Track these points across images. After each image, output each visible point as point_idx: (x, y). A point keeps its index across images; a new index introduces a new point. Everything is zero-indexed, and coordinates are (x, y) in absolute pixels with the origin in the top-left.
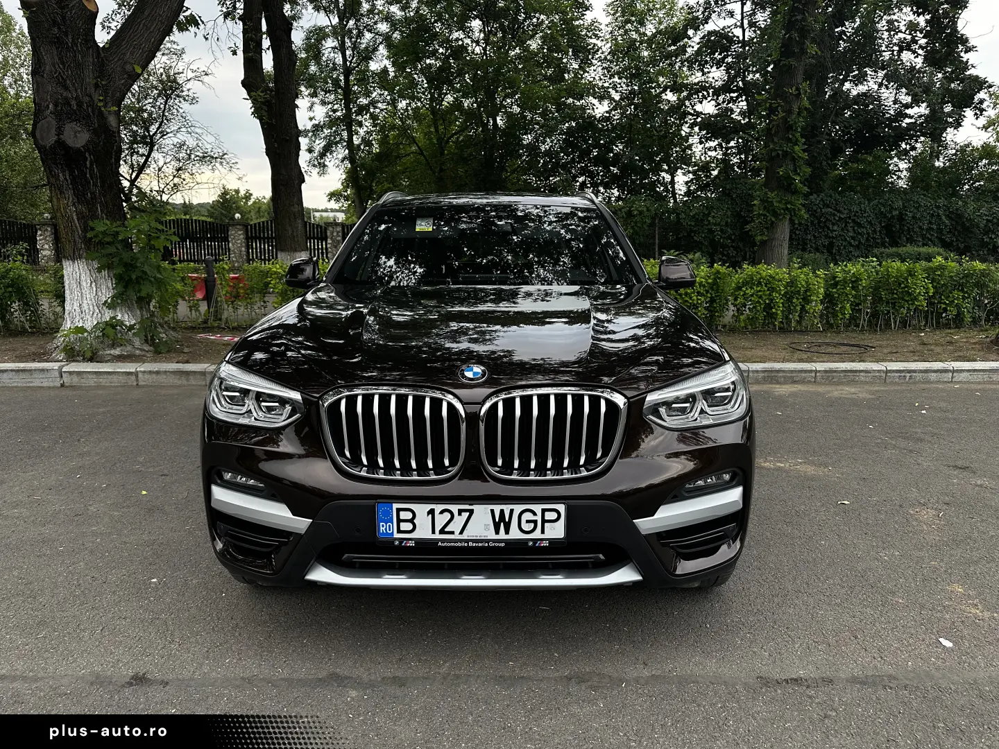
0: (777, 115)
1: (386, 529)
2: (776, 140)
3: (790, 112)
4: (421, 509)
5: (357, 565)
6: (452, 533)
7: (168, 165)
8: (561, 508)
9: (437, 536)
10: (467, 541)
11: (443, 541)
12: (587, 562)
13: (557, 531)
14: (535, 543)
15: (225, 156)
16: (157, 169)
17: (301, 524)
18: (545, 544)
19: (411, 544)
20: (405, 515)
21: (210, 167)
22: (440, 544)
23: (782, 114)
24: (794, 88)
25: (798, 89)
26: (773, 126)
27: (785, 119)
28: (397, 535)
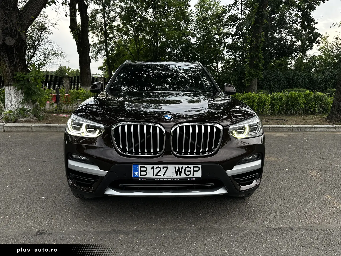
0: (253, 43)
1: (136, 174)
2: (253, 51)
3: (258, 42)
4: (149, 167)
5: (124, 188)
6: (160, 175)
7: (41, 56)
8: (200, 166)
9: (155, 177)
10: (166, 178)
11: (157, 178)
12: (208, 186)
13: (198, 175)
14: (190, 179)
15: (62, 53)
16: (37, 57)
17: (104, 173)
18: (194, 179)
19: (145, 180)
20: (143, 169)
21: (57, 57)
22: (156, 180)
23: (255, 43)
24: (259, 34)
25: (260, 34)
26: (252, 46)
27: (256, 44)
28: (140, 177)
